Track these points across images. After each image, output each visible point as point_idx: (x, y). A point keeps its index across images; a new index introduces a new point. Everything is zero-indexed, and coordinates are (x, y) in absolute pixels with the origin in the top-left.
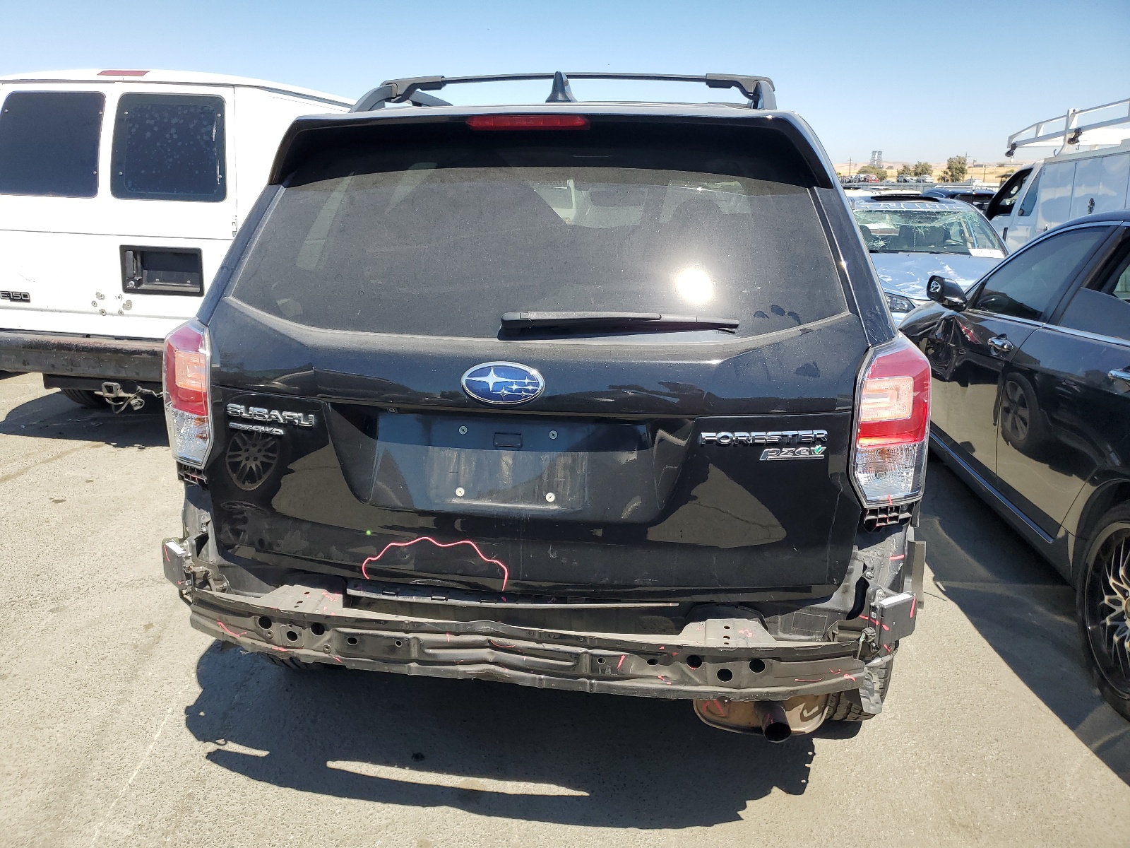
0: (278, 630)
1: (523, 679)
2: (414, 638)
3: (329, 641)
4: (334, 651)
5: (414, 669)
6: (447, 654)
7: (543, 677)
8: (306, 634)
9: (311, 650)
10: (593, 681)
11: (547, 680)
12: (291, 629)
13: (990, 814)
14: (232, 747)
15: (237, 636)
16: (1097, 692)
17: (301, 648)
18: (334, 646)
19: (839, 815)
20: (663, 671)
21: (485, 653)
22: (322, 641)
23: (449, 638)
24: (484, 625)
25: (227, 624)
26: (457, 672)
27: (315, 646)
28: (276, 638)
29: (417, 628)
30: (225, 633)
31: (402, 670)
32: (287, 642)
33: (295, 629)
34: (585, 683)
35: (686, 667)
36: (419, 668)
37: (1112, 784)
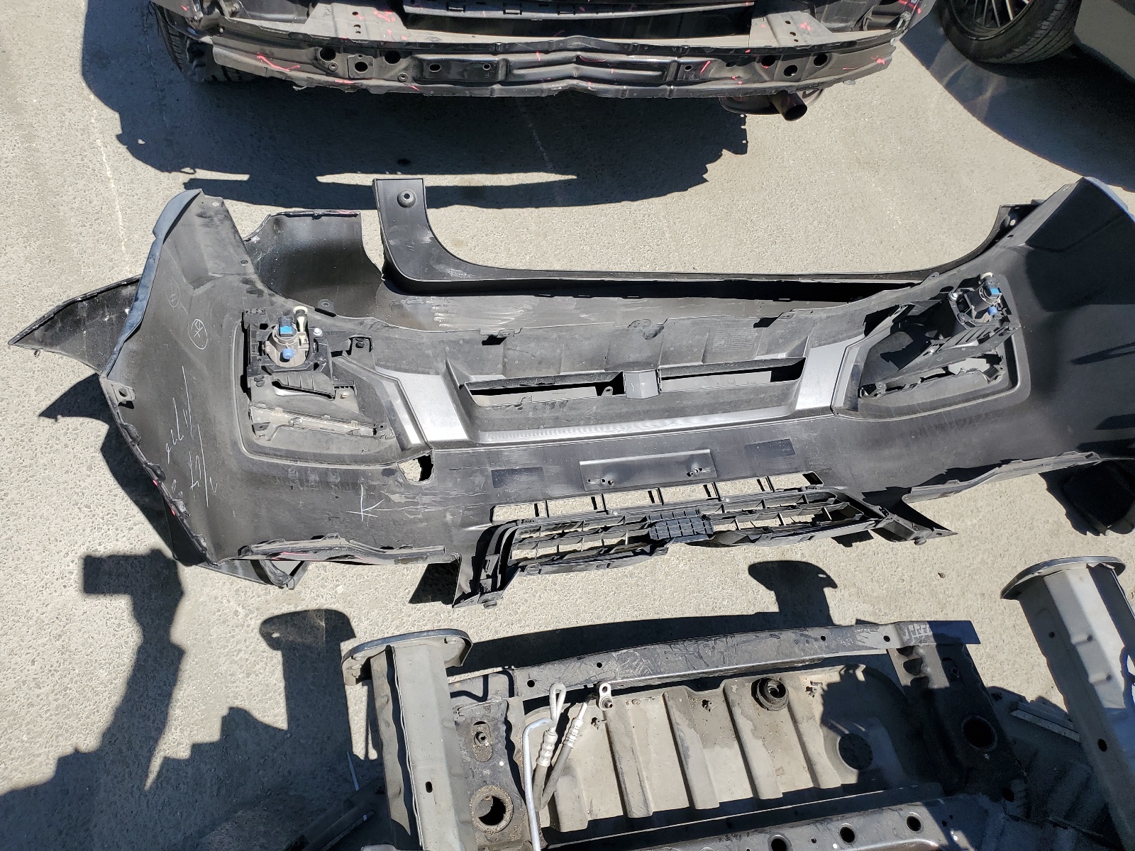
0: (341, 62)
1: (606, 91)
2: (504, 59)
3: (405, 69)
4: (410, 78)
5: (498, 90)
6: (535, 73)
7: (625, 87)
8: (376, 63)
9: (381, 79)
10: (672, 87)
11: (630, 90)
12: (360, 59)
13: (882, 150)
14: (202, 174)
15: (287, 71)
16: (941, 31)
17: (371, 79)
18: (410, 74)
19: (778, 167)
20: (739, 72)
21: (570, 69)
22: (397, 70)
23: (539, 57)
24: (576, 40)
25: (270, 57)
26: (542, 91)
27: (387, 76)
28: (340, 71)
29: (509, 49)
30: (269, 67)
31: (484, 92)
32: (355, 74)
33: (365, 59)
34: (666, 90)
35: (758, 66)
36: (503, 90)
37: (960, 114)
